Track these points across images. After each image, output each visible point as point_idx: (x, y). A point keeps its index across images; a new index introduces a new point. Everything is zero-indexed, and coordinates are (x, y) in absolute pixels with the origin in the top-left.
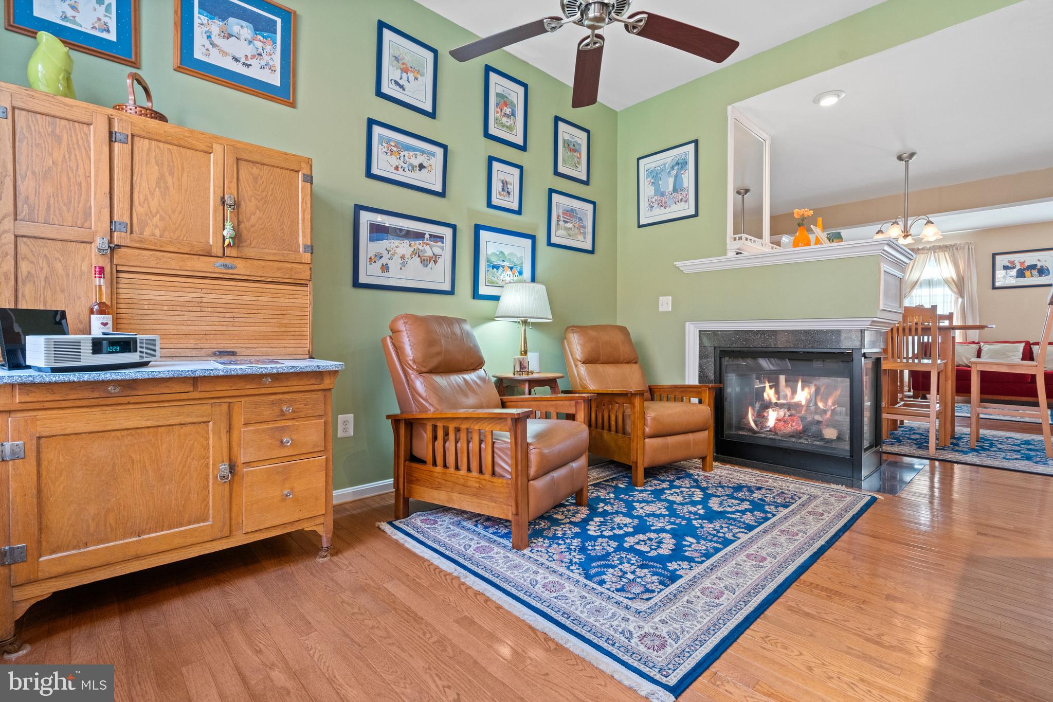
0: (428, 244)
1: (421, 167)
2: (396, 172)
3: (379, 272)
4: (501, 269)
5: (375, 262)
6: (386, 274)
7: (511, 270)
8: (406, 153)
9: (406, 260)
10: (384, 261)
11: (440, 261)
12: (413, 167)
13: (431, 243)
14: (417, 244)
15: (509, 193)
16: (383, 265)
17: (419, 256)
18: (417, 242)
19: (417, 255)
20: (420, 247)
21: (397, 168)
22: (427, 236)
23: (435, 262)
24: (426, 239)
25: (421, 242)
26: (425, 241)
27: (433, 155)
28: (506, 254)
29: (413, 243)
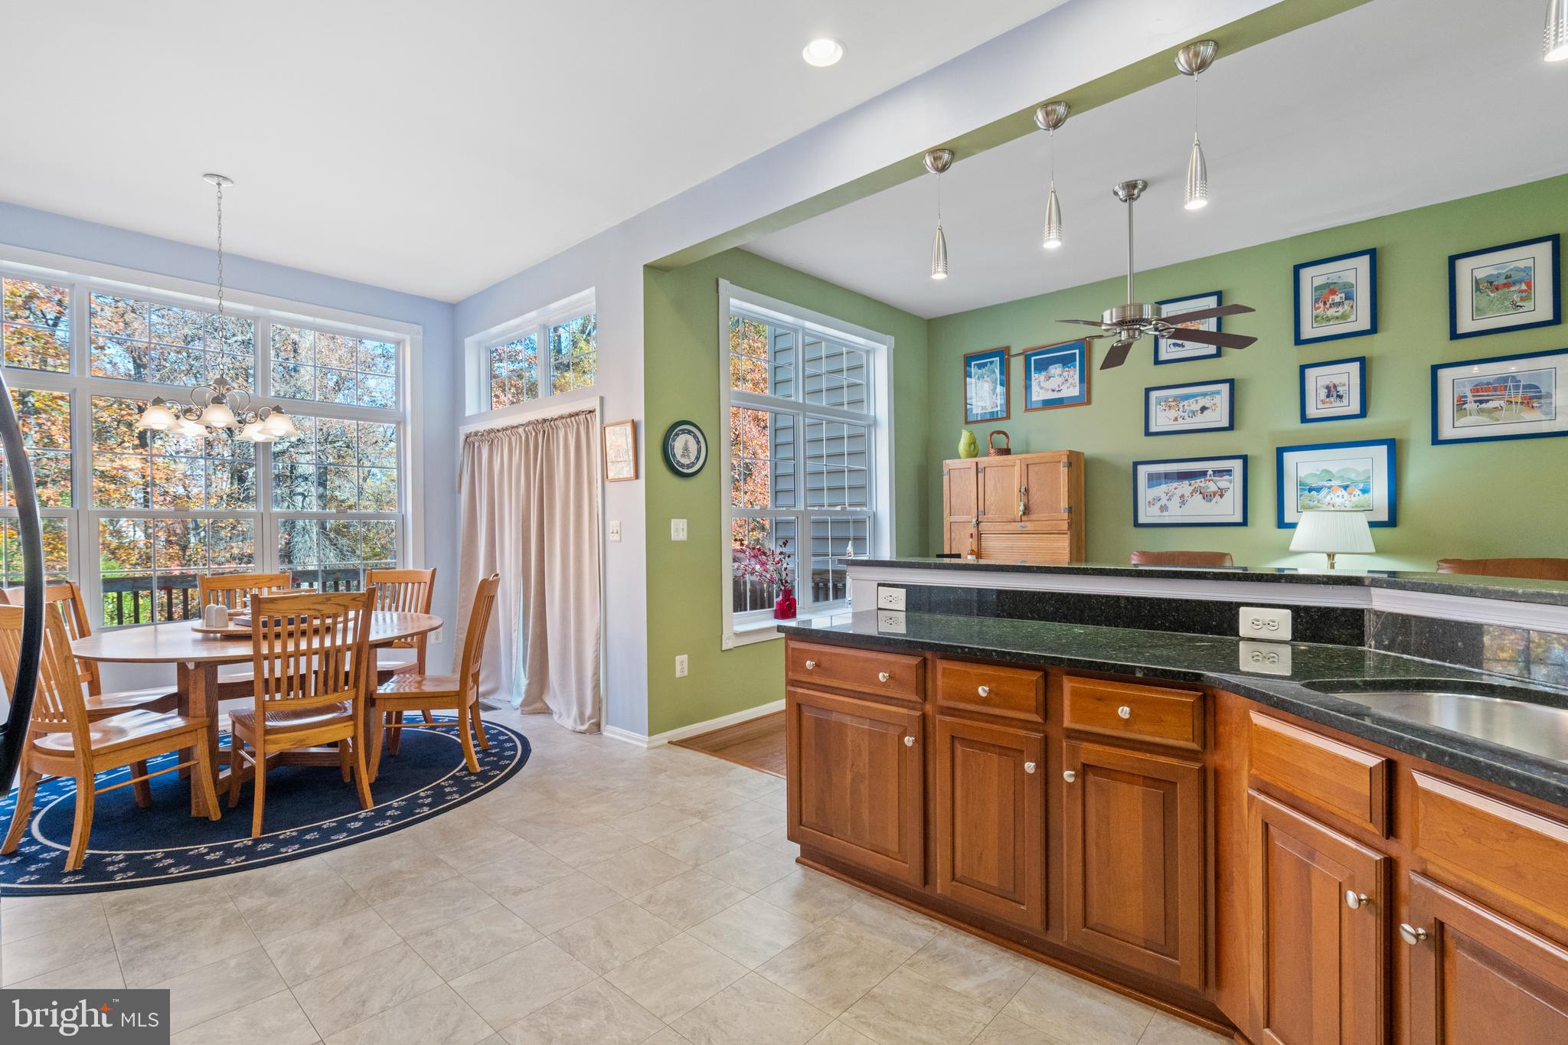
0: (1212, 480)
1: (1203, 409)
2: (1176, 423)
3: (1158, 513)
4: (1324, 492)
5: (1153, 504)
6: (1165, 513)
7: (1345, 489)
8: (1186, 403)
9: (1186, 498)
10: (1162, 503)
11: (1228, 495)
12: (1194, 413)
13: (1215, 478)
14: (1199, 483)
15: (1340, 397)
16: (1161, 506)
17: (1201, 493)
18: (1198, 481)
19: (1198, 493)
20: (1202, 485)
21: (1176, 419)
22: (1210, 472)
23: (1221, 496)
24: (1208, 476)
25: (1203, 480)
26: (1208, 477)
27: (1218, 393)
28: (1334, 472)
29: (1193, 482)
